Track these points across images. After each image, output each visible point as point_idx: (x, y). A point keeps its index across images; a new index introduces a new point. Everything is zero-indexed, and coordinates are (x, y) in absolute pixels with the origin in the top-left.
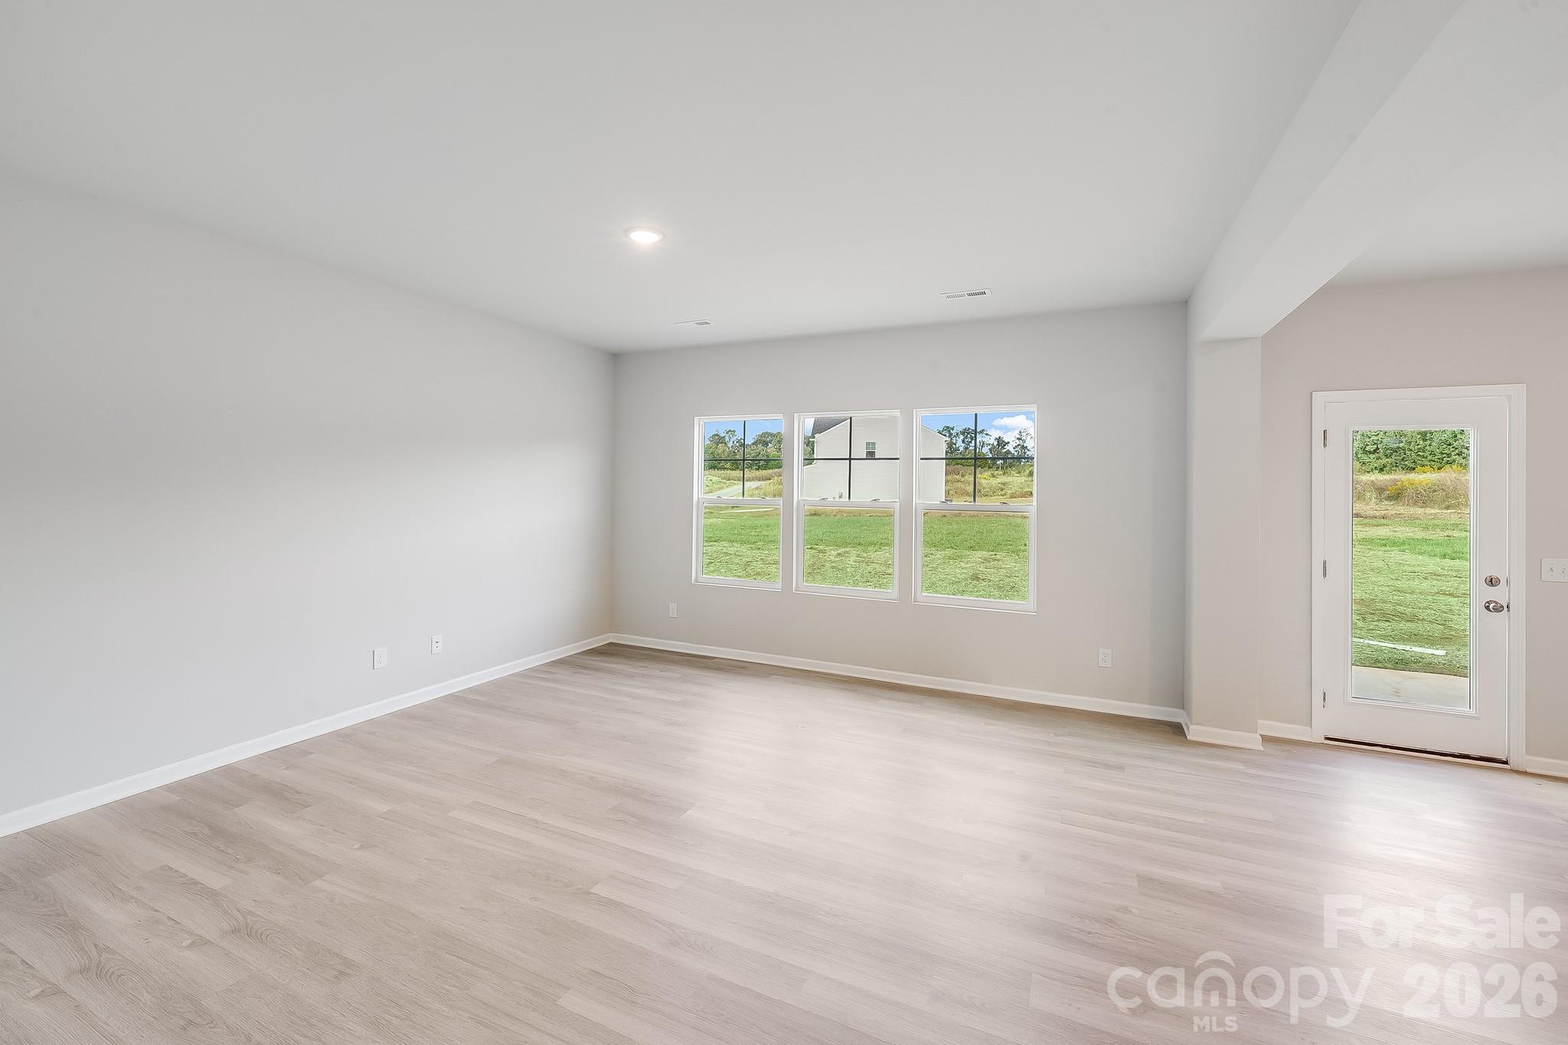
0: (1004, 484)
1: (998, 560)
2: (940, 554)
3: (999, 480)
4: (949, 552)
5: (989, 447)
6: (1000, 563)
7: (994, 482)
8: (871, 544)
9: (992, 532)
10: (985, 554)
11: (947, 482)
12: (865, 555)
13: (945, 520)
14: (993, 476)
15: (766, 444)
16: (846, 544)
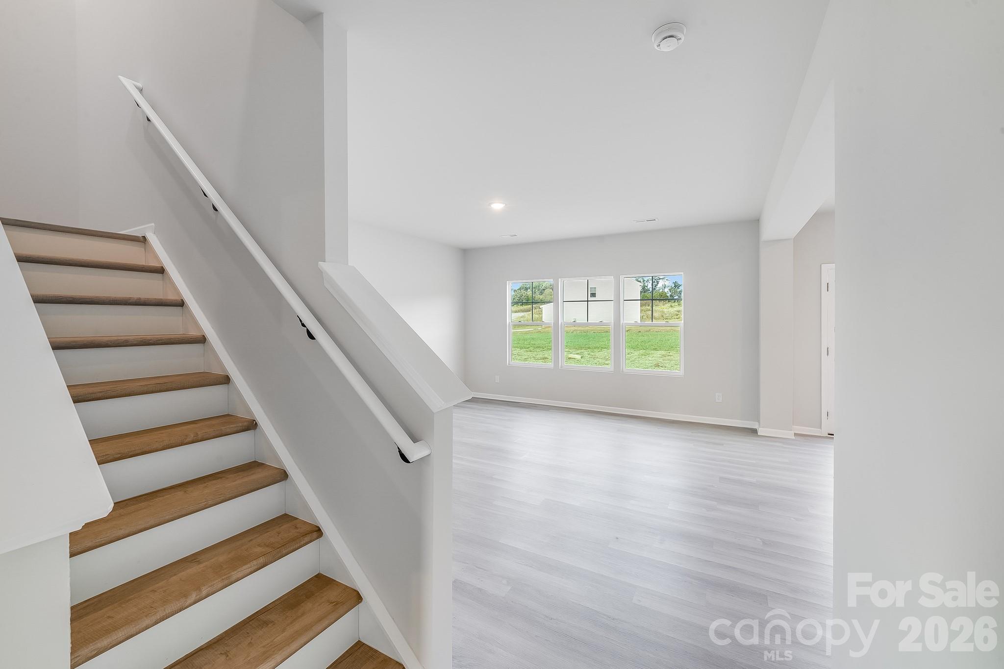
0: (679, 311)
1: (671, 356)
2: (636, 353)
3: (675, 309)
4: (642, 352)
5: (669, 288)
6: (672, 357)
7: (672, 310)
8: (596, 348)
9: (668, 340)
10: (663, 352)
11: (641, 311)
12: (593, 354)
13: (640, 334)
14: (671, 306)
15: (526, 289)
16: (581, 348)
